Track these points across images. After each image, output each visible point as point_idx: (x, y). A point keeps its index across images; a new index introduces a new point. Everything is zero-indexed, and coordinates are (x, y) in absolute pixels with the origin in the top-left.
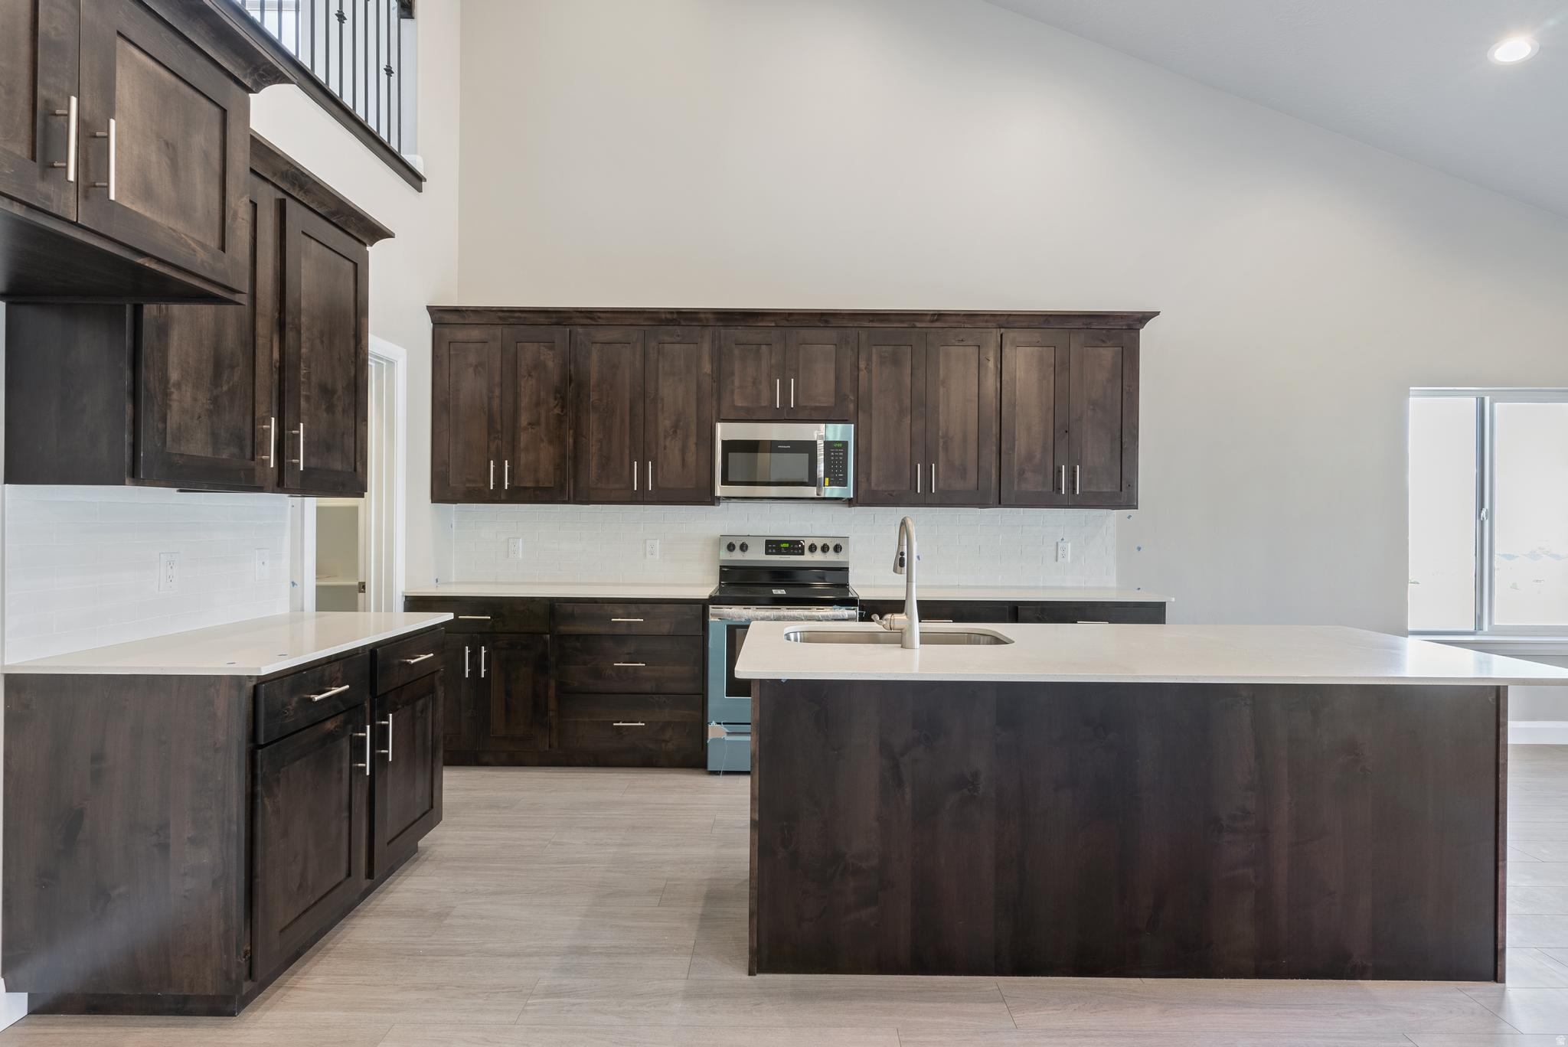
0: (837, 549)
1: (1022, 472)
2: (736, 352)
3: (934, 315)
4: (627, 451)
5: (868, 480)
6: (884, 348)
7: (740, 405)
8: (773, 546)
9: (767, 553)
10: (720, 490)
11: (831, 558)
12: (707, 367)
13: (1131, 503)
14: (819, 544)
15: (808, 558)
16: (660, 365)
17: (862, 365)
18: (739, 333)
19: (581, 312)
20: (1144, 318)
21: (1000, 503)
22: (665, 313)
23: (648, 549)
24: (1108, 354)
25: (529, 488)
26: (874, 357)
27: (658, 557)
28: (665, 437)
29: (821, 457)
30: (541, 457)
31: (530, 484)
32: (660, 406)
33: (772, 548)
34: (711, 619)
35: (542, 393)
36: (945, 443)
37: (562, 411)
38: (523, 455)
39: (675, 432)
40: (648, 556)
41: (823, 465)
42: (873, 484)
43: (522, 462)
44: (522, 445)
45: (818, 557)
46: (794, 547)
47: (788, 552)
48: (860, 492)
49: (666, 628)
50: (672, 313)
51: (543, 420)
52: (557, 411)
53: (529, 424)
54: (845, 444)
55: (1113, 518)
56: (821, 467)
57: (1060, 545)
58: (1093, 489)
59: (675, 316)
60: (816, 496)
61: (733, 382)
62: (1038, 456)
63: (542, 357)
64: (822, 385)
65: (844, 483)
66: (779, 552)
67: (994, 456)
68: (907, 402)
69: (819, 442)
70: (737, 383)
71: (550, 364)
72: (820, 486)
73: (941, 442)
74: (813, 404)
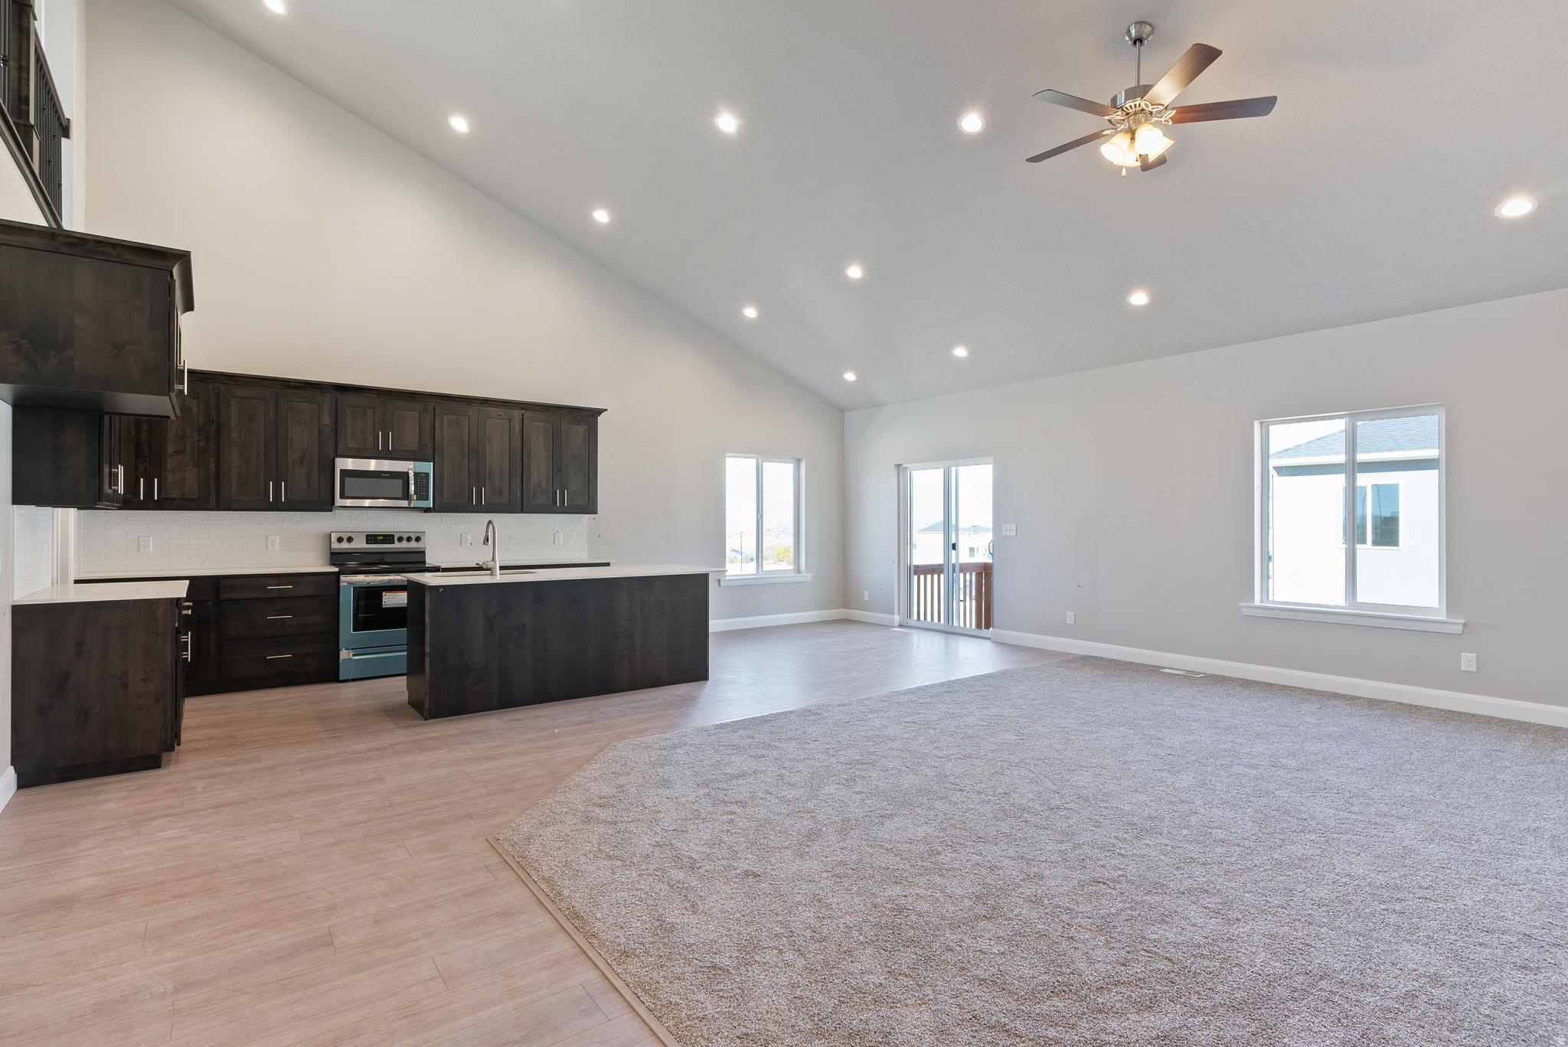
0: (418, 539)
1: (535, 494)
2: (348, 412)
3: (482, 400)
4: (262, 475)
5: (442, 497)
6: (451, 417)
7: (351, 446)
8: (371, 538)
9: (367, 543)
10: (339, 502)
11: (413, 545)
12: (327, 420)
13: (594, 511)
14: (405, 536)
15: (397, 545)
16: (290, 417)
17: (437, 426)
18: (350, 398)
19: (222, 375)
20: (600, 412)
21: (522, 510)
22: (295, 382)
23: (270, 542)
24: (581, 429)
25: (175, 499)
26: (445, 422)
27: (278, 548)
28: (294, 466)
29: (412, 482)
30: (190, 478)
31: (178, 496)
32: (289, 444)
33: (370, 540)
34: (342, 584)
35: (187, 430)
36: (490, 475)
37: (206, 444)
38: (169, 475)
39: (302, 462)
40: (270, 547)
41: (413, 486)
42: (444, 499)
43: (169, 480)
44: (169, 467)
45: (404, 545)
46: (388, 538)
47: (383, 542)
48: (436, 504)
49: (308, 592)
50: (300, 383)
51: (188, 450)
52: (202, 444)
53: (175, 452)
54: (427, 474)
55: (586, 518)
56: (412, 488)
57: (556, 535)
58: (575, 503)
59: (302, 385)
60: (407, 506)
61: (346, 431)
62: (544, 484)
63: (187, 404)
64: (410, 437)
65: (427, 498)
66: (376, 542)
67: (519, 484)
68: (466, 450)
69: (410, 472)
70: (349, 432)
71: (195, 409)
72: (411, 500)
73: (487, 474)
74: (404, 448)
